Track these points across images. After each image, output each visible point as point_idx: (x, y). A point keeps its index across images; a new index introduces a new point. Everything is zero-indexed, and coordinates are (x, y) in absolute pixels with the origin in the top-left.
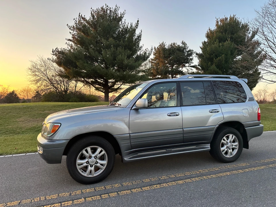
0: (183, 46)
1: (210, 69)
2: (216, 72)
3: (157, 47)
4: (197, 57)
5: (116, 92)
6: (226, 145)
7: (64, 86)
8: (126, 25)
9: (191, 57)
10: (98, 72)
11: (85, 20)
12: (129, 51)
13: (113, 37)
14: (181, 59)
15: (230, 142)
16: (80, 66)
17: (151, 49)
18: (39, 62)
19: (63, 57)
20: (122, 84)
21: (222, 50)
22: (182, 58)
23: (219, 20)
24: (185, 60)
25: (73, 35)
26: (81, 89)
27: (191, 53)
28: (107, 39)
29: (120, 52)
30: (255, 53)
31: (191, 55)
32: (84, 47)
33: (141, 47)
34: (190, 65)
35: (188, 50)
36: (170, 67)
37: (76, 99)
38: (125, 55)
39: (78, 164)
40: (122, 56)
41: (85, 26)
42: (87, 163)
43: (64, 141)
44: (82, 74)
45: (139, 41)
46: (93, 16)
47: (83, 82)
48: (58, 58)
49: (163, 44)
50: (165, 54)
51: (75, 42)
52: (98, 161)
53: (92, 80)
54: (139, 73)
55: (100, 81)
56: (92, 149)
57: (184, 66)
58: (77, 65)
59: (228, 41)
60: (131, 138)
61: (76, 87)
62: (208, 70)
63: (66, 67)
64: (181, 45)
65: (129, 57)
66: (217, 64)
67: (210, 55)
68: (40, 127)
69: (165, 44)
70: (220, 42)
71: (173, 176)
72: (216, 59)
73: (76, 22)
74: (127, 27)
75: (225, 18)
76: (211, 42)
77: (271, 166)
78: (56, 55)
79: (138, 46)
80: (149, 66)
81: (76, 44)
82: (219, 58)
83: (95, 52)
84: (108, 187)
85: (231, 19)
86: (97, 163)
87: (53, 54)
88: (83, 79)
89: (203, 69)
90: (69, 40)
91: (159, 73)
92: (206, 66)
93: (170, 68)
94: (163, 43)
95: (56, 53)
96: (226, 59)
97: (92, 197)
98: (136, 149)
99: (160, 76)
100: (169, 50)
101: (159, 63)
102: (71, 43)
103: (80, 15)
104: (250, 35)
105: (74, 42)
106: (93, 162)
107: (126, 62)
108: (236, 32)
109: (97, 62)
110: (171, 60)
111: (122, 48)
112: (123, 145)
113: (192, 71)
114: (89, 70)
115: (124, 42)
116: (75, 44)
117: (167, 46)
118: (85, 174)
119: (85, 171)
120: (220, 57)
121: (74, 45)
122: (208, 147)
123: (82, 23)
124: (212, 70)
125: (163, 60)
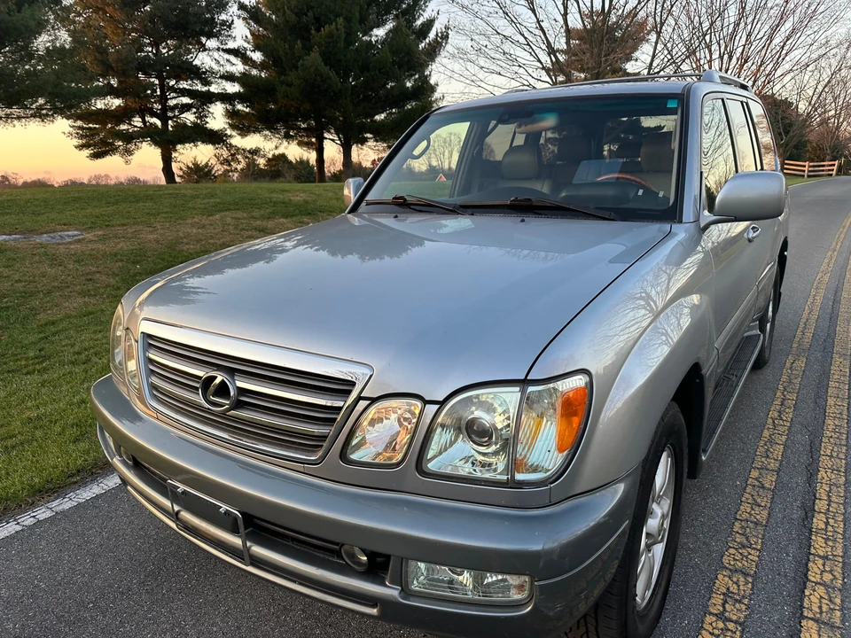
1: (302, 65)
2: (322, 76)
4: (242, 19)
9: (223, 17)
14: (192, 19)
22: (195, 15)
24: (207, 20)
31: (222, 6)
34: (225, 47)
36: (150, 44)
57: (203, 48)
62: (296, 68)
66: (325, 48)
67: (296, 14)
72: (318, 30)
80: (64, 37)
82: (327, 27)
89: (274, 60)
91: (112, 68)
92: (287, 53)
93: (150, 49)
110: (151, 16)
113: (229, 68)
120: (333, 26)
124: (312, 69)
125: (118, 15)
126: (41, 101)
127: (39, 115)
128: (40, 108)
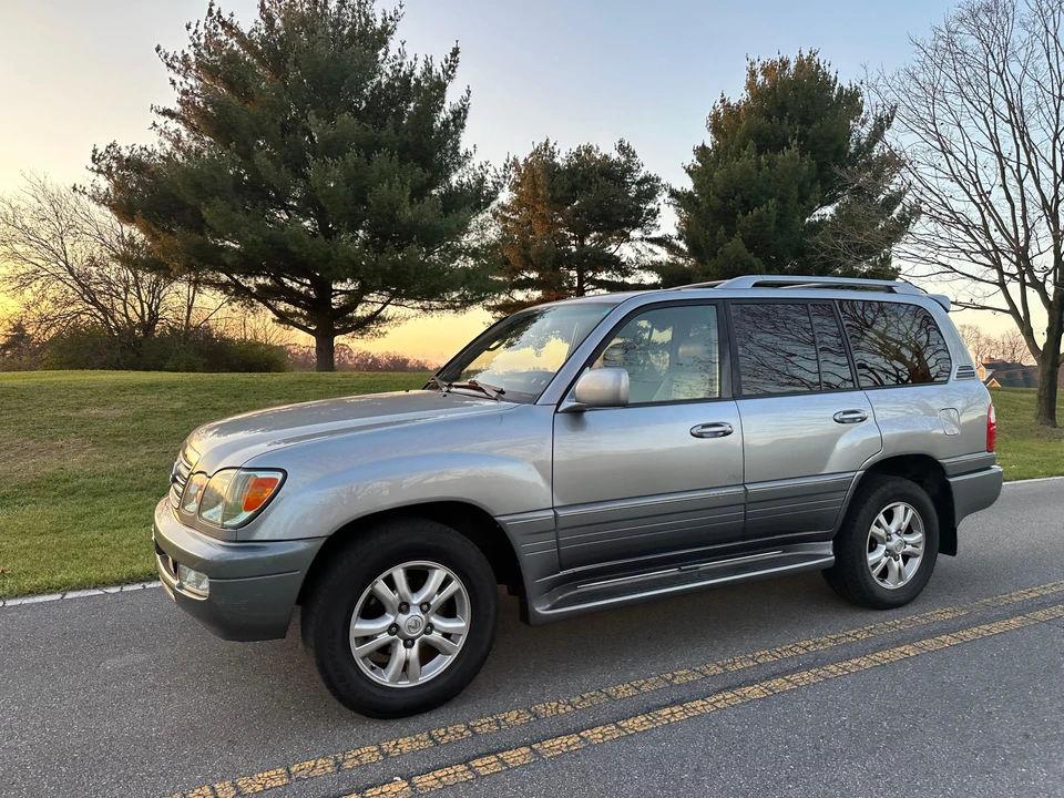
0: (623, 159)
1: (722, 253)
2: (743, 265)
3: (526, 160)
4: (671, 206)
5: (362, 334)
6: (884, 543)
7: (141, 302)
8: (405, 65)
9: (651, 206)
10: (294, 248)
11: (236, 35)
12: (419, 170)
13: (350, 107)
14: (616, 210)
15: (896, 533)
16: (215, 224)
17: (505, 166)
18: (27, 202)
19: (140, 183)
20: (388, 302)
21: (769, 180)
22: (619, 206)
23: (758, 66)
24: (631, 213)
25: (185, 93)
26: (213, 317)
27: (652, 186)
28: (330, 118)
29: (382, 171)
30: (882, 197)
31: (651, 195)
32: (233, 145)
33: (466, 157)
34: (649, 237)
35: (640, 176)
36: (574, 238)
37: (193, 357)
38: (403, 183)
39: (356, 638)
40: (390, 188)
41: (232, 58)
42: (391, 634)
43: (302, 546)
44: (223, 255)
45: (456, 132)
46: (269, 20)
47: (223, 287)
48: (118, 186)
49: (545, 149)
50: (553, 189)
51: (193, 121)
52: (434, 620)
53: (261, 281)
54: (453, 259)
55: (295, 285)
56: (409, 573)
57: (626, 238)
58: (203, 221)
59: (789, 148)
60: (561, 525)
61: (190, 308)
62: (715, 255)
63: (157, 226)
64: (615, 155)
65: (420, 192)
66: (749, 233)
67: (723, 199)
68: (78, 477)
69: (556, 150)
70: (760, 151)
71: (713, 669)
72: (745, 214)
73: (195, 37)
74: (412, 74)
75: (781, 61)
76: (726, 147)
77: (1040, 615)
78: (109, 173)
79: (455, 148)
80: (493, 233)
81: (195, 129)
82: (755, 211)
83: (278, 169)
84: (484, 725)
85: (800, 64)
86: (430, 627)
87: (96, 167)
88: (224, 277)
89: (695, 250)
90: (168, 113)
91: (531, 262)
92: (707, 241)
93: (573, 242)
94: (546, 144)
95: (109, 168)
96: (781, 216)
97: (438, 774)
98: (577, 570)
99: (534, 275)
100: (571, 171)
101: (530, 223)
102: (173, 125)
103: (215, 10)
104: (865, 131)
105: (186, 122)
106: (414, 628)
107: (407, 213)
108: (820, 118)
109: (287, 209)
110: (576, 212)
111: (392, 155)
112: (530, 553)
113: (657, 258)
114: (254, 241)
115: (397, 132)
116: (193, 129)
117: (563, 155)
118: (385, 678)
119: (384, 665)
120: (762, 210)
121: (188, 135)
122: (826, 552)
123: (219, 43)
124: (732, 257)
125: (546, 211)
126: (455, 295)
127: (452, 307)
128: (454, 301)
